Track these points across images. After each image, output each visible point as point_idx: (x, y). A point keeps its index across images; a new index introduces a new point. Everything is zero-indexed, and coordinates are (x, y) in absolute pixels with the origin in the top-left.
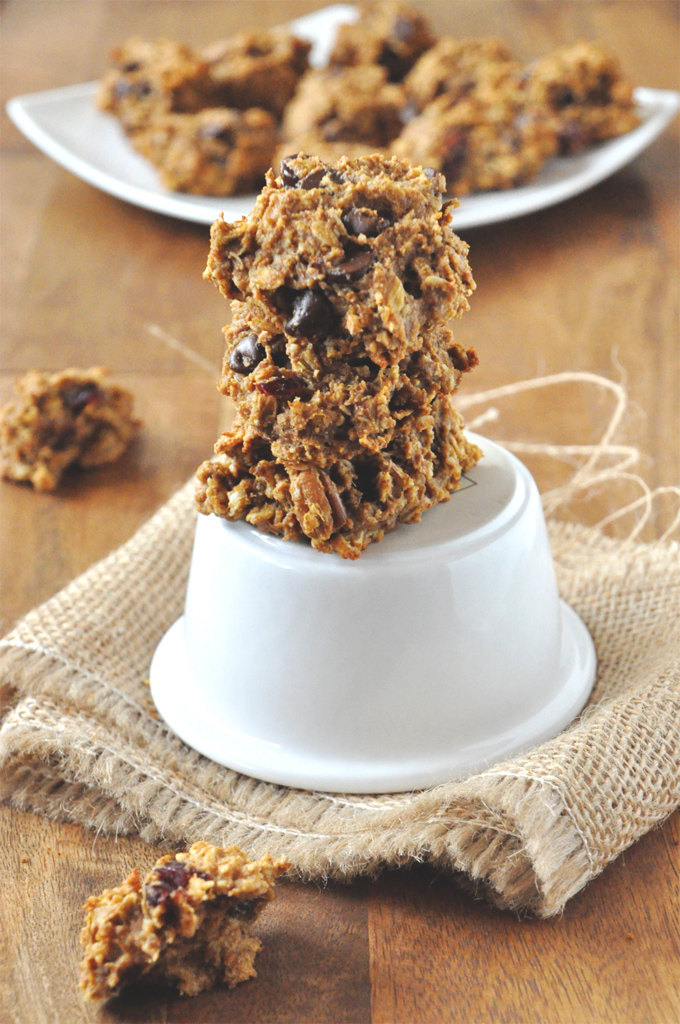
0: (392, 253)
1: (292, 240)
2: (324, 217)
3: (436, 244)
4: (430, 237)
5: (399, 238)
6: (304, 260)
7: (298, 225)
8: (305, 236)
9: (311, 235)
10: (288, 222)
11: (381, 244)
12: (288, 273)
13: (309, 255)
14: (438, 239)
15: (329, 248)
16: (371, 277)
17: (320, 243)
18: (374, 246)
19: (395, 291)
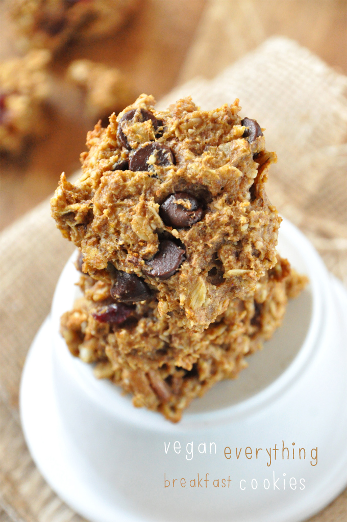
0: (200, 248)
1: (115, 229)
2: (144, 211)
3: (241, 233)
4: (237, 228)
5: (209, 230)
6: (124, 249)
7: (122, 215)
8: (126, 228)
9: (131, 229)
10: (113, 210)
11: (192, 238)
12: (111, 258)
13: (129, 246)
14: (244, 229)
15: (145, 243)
16: (178, 279)
17: (138, 238)
18: (185, 241)
19: (198, 291)
